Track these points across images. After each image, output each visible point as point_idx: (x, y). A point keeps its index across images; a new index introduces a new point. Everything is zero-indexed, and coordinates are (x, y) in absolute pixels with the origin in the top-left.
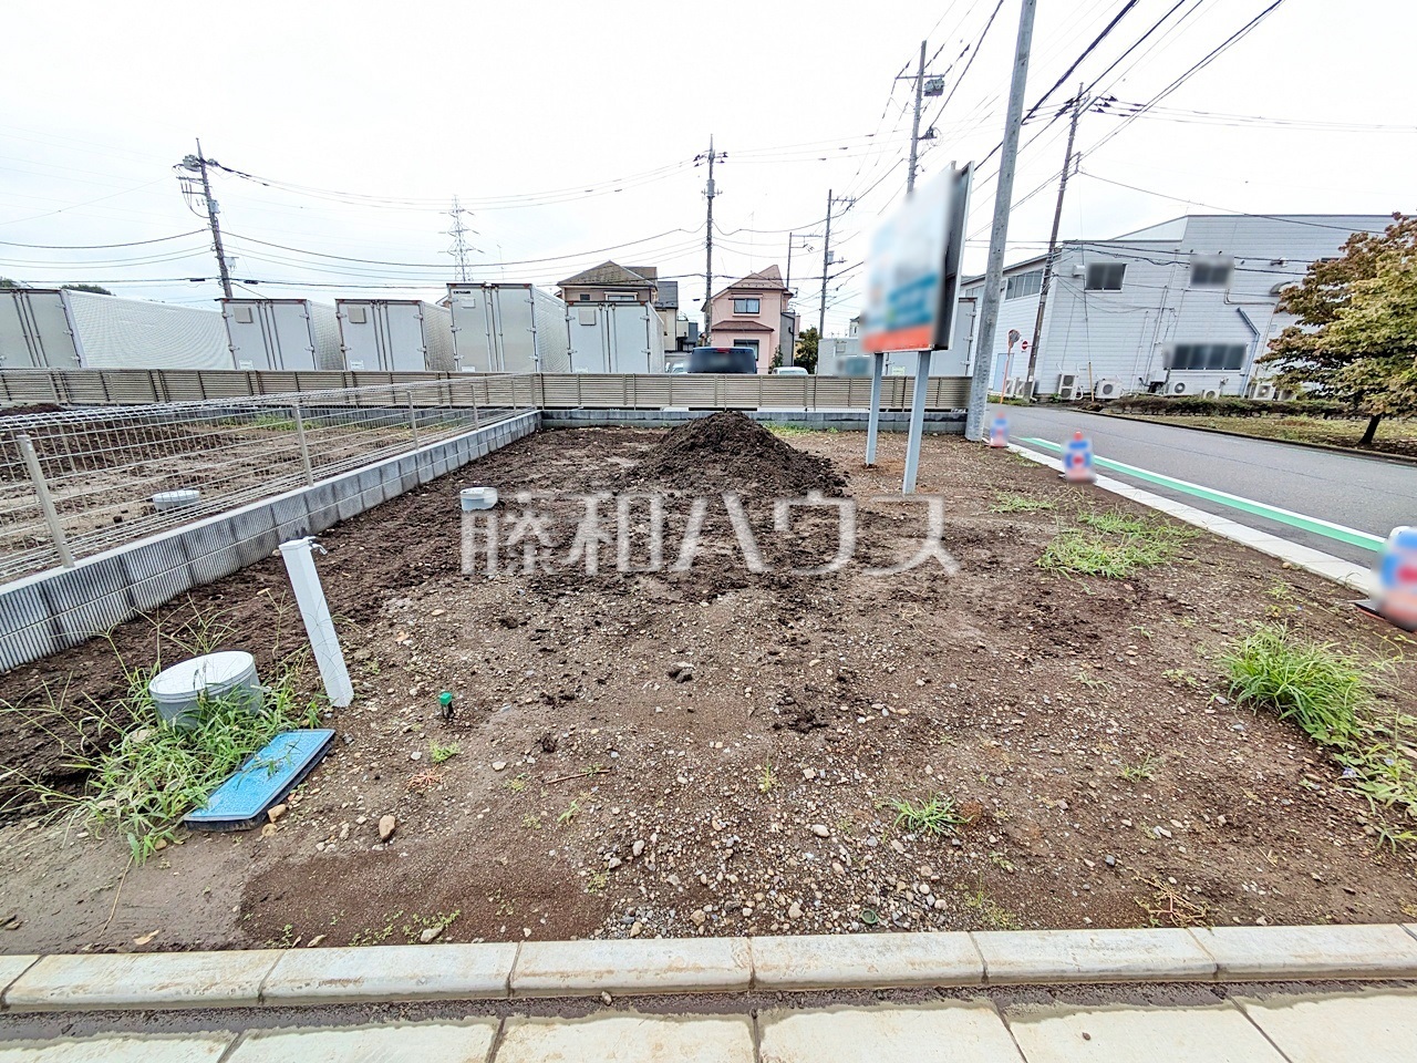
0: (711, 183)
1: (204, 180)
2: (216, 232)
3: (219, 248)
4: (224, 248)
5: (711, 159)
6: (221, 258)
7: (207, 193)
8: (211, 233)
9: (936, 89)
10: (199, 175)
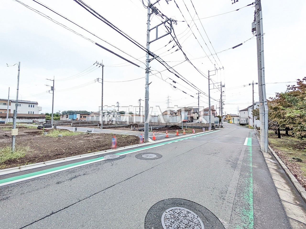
0: (199, 97)
5: (199, 93)
6: (140, 109)
7: (140, 103)
9: (224, 86)
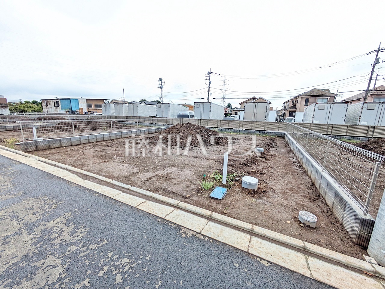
0: (377, 59)
1: (210, 77)
2: (209, 88)
3: (209, 91)
4: (210, 91)
6: (209, 93)
7: (209, 80)
8: (208, 88)
10: (209, 76)
